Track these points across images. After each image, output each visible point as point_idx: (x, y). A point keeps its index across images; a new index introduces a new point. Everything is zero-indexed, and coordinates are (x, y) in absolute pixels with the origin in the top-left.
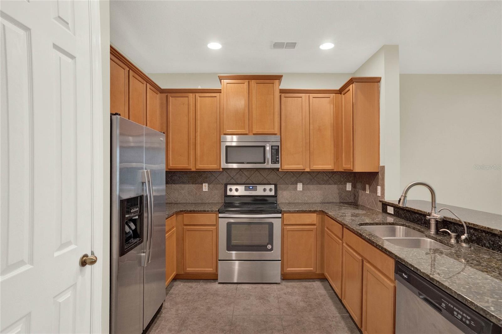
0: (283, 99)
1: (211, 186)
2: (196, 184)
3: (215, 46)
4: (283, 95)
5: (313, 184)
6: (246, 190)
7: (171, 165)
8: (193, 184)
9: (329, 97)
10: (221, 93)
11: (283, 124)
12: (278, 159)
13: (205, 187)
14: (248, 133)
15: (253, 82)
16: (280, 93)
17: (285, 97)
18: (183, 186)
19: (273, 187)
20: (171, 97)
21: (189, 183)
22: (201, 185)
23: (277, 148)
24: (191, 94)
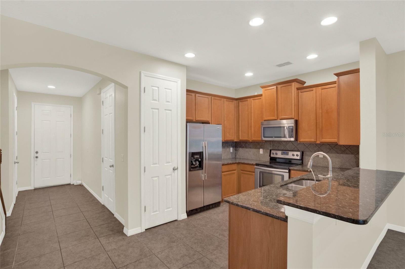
0: (300, 94)
1: (264, 150)
2: (256, 149)
3: (249, 74)
4: (299, 91)
5: (332, 153)
6: (282, 154)
7: (240, 138)
8: (255, 148)
9: (335, 87)
10: (262, 96)
11: (300, 111)
12: (292, 135)
13: (261, 151)
14: (277, 119)
15: (279, 86)
16: (297, 90)
17: (301, 92)
18: (250, 149)
19: (299, 153)
20: (241, 102)
21: (253, 148)
22: (259, 150)
23: (292, 128)
24: (249, 99)
